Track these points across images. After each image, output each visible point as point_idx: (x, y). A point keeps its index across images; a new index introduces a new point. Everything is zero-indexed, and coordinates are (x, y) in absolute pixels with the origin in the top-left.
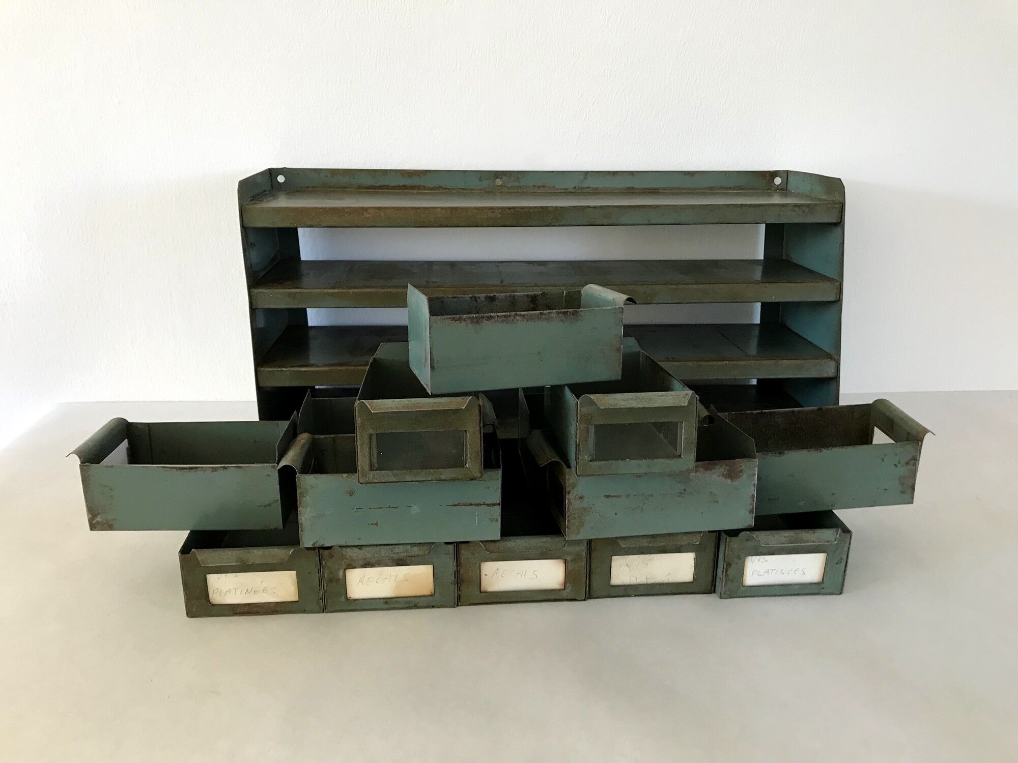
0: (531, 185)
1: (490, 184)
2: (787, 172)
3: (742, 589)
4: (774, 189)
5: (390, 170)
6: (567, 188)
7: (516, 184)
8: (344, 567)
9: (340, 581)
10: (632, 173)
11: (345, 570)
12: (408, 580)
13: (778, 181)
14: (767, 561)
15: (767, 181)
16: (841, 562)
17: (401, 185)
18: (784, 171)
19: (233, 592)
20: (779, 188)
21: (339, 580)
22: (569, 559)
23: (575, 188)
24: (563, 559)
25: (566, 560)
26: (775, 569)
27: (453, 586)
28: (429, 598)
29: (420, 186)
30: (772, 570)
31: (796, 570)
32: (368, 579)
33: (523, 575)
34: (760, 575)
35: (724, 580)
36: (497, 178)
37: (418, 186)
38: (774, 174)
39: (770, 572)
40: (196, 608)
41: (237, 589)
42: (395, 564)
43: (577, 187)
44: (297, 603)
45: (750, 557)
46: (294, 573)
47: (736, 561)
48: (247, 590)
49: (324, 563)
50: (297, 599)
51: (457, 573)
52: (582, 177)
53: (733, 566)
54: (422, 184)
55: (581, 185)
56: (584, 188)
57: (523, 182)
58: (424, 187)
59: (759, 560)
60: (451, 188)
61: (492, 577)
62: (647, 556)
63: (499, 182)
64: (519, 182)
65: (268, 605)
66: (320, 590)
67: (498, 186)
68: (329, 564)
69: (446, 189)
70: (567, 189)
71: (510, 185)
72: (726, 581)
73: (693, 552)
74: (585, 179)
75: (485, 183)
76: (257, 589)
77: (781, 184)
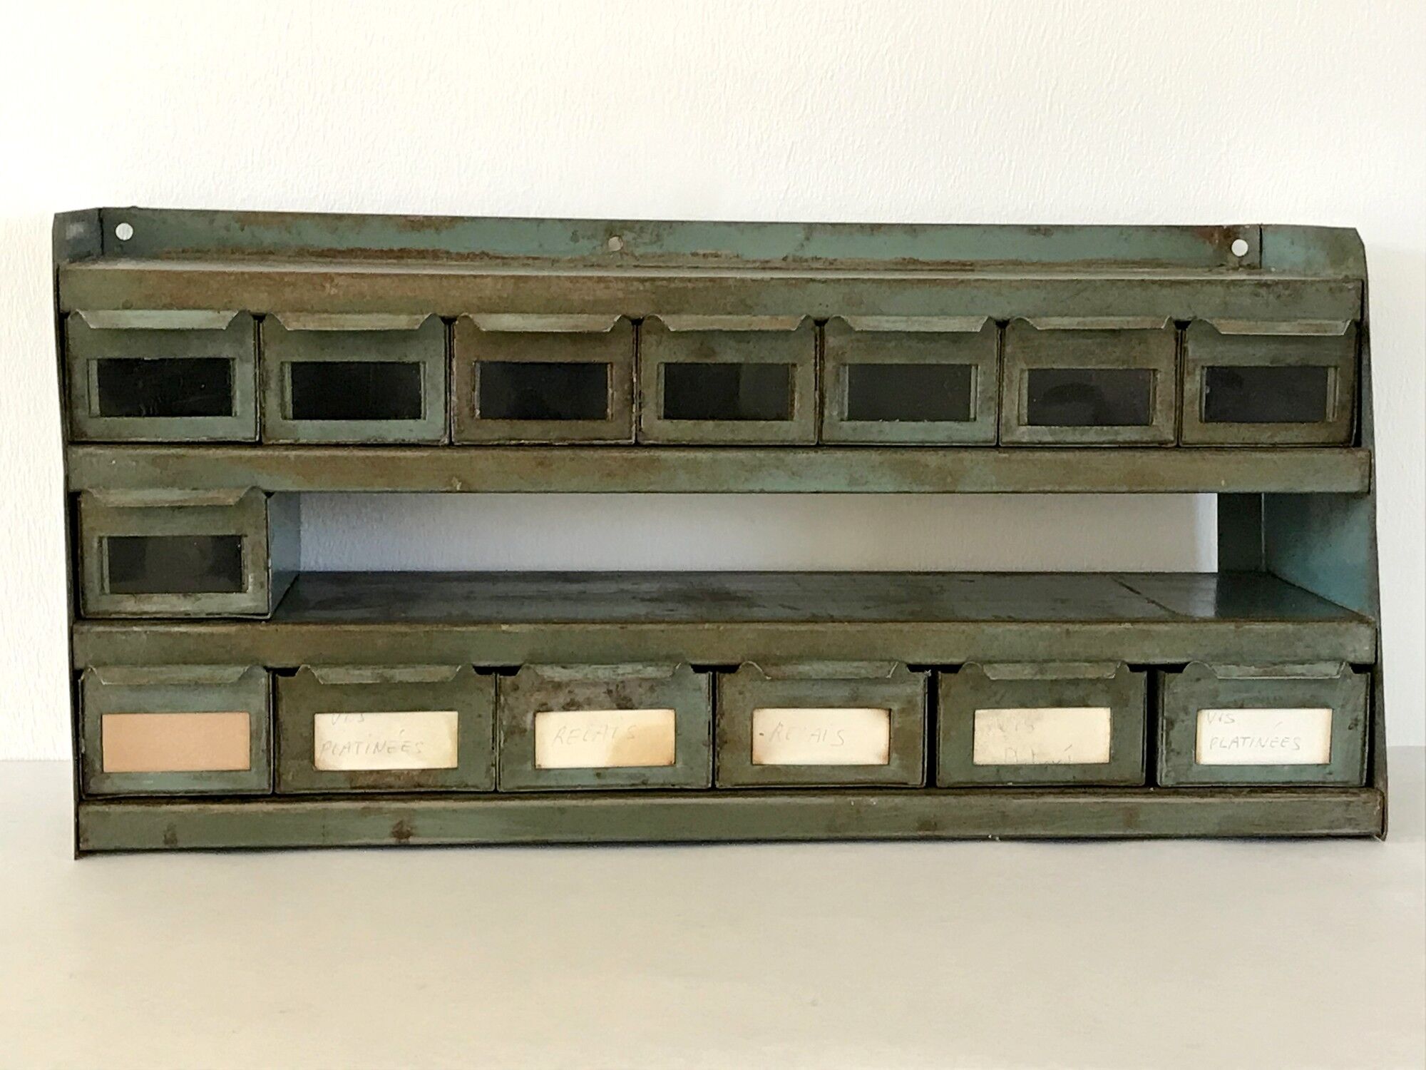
0: (688, 252)
1: (594, 248)
2: (1261, 229)
3: (1195, 768)
4: (1231, 265)
5: (372, 216)
6: (767, 259)
7: (655, 249)
8: (535, 707)
9: (527, 733)
10: (913, 229)
11: (535, 716)
12: (633, 737)
13: (1240, 247)
14: (1233, 721)
15: (1215, 247)
16: (1356, 725)
17: (396, 248)
18: (1253, 226)
19: (354, 749)
20: (1245, 263)
21: (525, 730)
22: (895, 708)
23: (785, 259)
24: (885, 709)
25: (890, 710)
26: (1248, 738)
27: (705, 749)
28: (666, 769)
29: (439, 250)
30: (1245, 738)
31: (1283, 741)
32: (571, 732)
33: (821, 738)
34: (1225, 747)
35: (1165, 752)
36: (611, 235)
37: (433, 251)
38: (1230, 233)
39: (1241, 741)
40: (293, 776)
41: (361, 743)
42: (615, 706)
43: (790, 259)
44: (455, 772)
45: (1207, 711)
46: (453, 715)
47: (1182, 715)
48: (377, 746)
49: (502, 699)
50: (455, 765)
51: (714, 725)
52: (801, 235)
53: (1177, 727)
54: (443, 247)
55: (799, 254)
56: (806, 261)
57: (670, 243)
58: (448, 252)
59: (1220, 719)
60: (506, 256)
61: (770, 740)
62: (1033, 711)
63: (615, 243)
64: (662, 246)
65: (408, 774)
66: (493, 749)
67: (613, 252)
68: (510, 701)
69: (498, 258)
70: (767, 262)
71: (639, 251)
72: (1167, 753)
73: (1108, 707)
74: (807, 239)
75: (584, 246)
76: (393, 745)
77: (1248, 253)
